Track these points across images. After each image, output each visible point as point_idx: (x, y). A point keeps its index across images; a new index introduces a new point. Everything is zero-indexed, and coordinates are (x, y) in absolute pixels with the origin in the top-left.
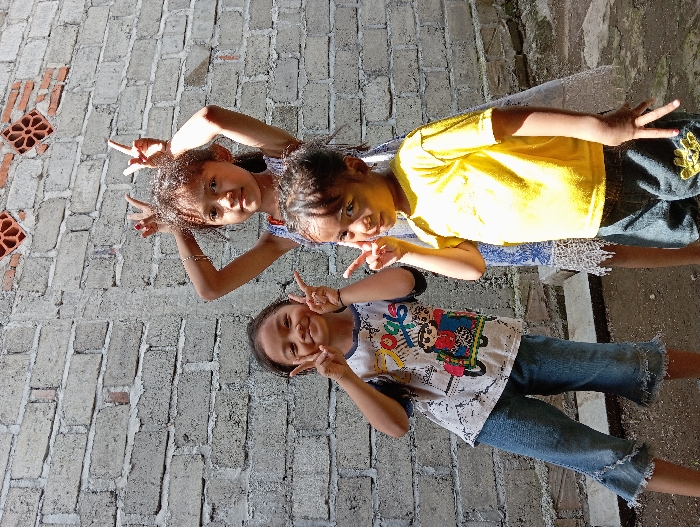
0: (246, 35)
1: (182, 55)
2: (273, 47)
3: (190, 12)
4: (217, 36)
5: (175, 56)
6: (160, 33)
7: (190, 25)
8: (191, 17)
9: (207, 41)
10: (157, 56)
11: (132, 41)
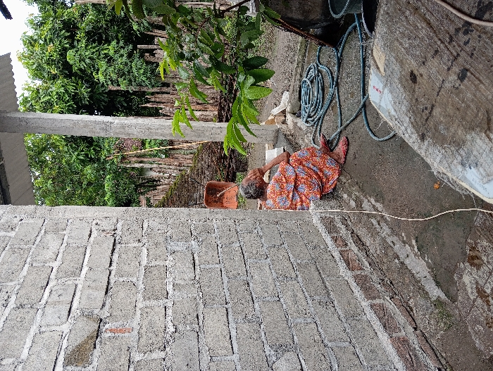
0: (140, 305)
1: (65, 328)
2: (169, 319)
3: (80, 281)
4: (107, 306)
5: (57, 328)
6: (43, 301)
7: (78, 294)
8: (80, 287)
9: (96, 312)
10: (34, 329)
11: (8, 310)
